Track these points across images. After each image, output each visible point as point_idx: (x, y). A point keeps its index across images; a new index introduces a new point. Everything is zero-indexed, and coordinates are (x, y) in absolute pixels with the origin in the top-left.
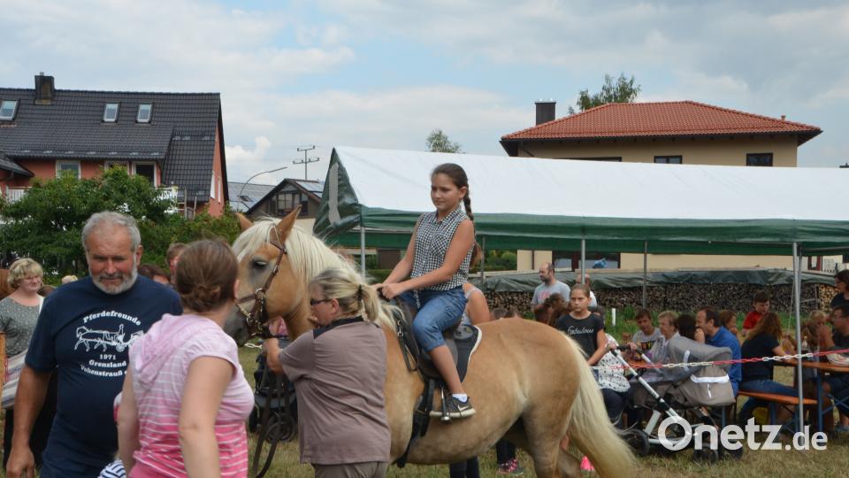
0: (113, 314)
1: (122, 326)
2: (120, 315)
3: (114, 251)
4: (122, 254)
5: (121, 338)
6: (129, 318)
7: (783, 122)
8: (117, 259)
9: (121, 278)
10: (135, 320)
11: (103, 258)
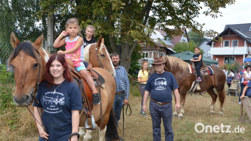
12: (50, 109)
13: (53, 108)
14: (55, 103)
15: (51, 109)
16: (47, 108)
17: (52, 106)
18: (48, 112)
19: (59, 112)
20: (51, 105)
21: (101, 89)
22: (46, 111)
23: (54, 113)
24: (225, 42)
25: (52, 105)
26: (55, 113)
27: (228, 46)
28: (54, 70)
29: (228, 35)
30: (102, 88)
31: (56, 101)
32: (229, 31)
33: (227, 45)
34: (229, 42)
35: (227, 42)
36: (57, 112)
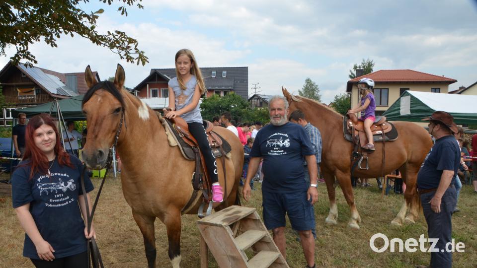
0: (279, 134)
1: (281, 138)
2: (281, 134)
3: (278, 107)
4: (281, 108)
5: (281, 141)
6: (284, 135)
7: (443, 78)
8: (279, 109)
9: (280, 117)
10: (286, 135)
11: (274, 109)
12: (56, 201)
13: (59, 198)
14: (61, 190)
15: (58, 200)
16: (51, 200)
17: (58, 196)
18: (53, 206)
19: (70, 202)
20: (56, 194)
21: (226, 160)
22: (49, 206)
23: (63, 205)
24: (153, 91)
25: (58, 194)
26: (65, 204)
27: (157, 97)
28: (46, 141)
29: (155, 81)
30: (228, 158)
31: (62, 186)
32: (157, 76)
33: (155, 95)
34: (157, 91)
35: (155, 91)
36: (67, 203)
